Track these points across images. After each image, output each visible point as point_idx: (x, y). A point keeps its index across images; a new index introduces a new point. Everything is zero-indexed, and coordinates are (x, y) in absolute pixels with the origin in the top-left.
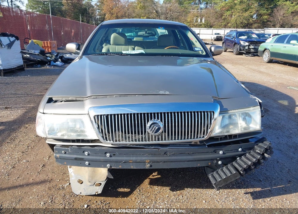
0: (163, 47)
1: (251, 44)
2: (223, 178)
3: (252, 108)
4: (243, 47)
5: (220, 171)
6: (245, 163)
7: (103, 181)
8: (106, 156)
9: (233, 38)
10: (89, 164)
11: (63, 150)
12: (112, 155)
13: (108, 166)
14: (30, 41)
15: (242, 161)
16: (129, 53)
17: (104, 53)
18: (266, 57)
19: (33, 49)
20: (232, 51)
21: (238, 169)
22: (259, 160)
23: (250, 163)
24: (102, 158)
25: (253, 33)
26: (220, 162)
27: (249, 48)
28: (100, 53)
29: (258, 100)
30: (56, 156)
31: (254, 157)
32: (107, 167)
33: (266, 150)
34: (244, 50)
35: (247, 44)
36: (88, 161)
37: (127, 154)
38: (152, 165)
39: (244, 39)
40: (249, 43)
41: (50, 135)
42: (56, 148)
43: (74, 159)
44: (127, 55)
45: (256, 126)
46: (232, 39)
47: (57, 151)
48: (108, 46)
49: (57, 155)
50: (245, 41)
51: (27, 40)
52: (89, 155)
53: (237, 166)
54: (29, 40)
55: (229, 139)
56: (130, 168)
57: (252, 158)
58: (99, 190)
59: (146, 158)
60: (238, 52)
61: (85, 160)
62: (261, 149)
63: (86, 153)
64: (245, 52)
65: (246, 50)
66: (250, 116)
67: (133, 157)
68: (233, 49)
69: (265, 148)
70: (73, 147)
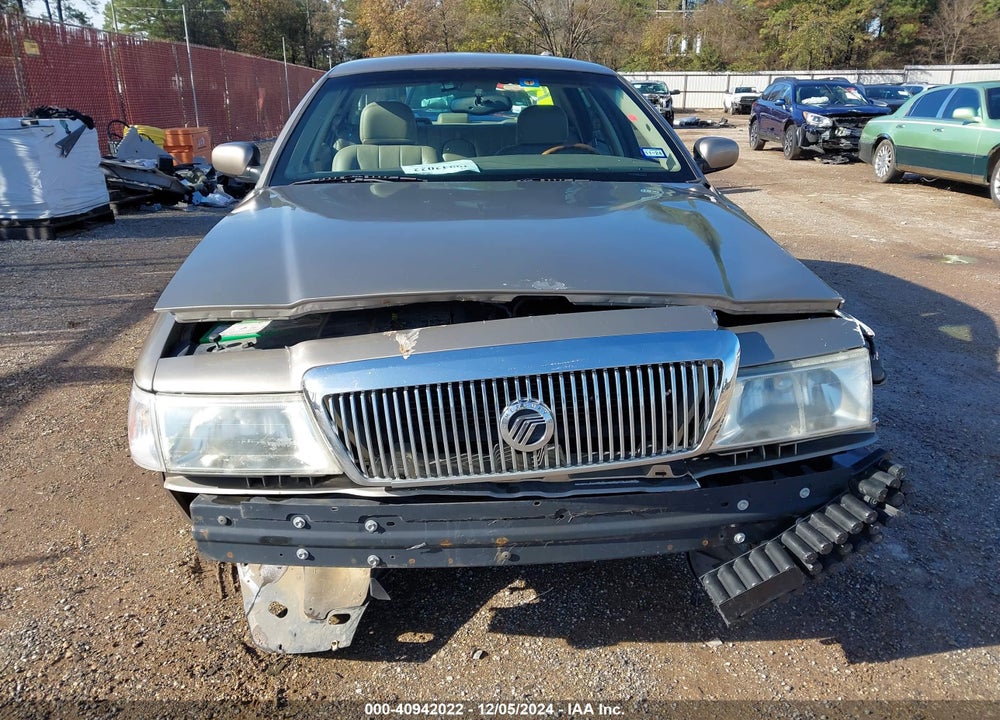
0: (536, 148)
1: (840, 122)
2: (749, 588)
3: (841, 357)
4: (812, 133)
5: (738, 562)
6: (821, 536)
7: (355, 608)
8: (363, 529)
9: (781, 105)
10: (310, 558)
11: (221, 511)
12: (384, 526)
13: (372, 562)
14: (126, 131)
15: (812, 528)
16: (427, 172)
17: (341, 173)
18: (883, 163)
19: (137, 154)
20: (780, 145)
21: (799, 556)
22: (866, 526)
23: (836, 535)
24: (351, 536)
25: (848, 86)
26: (739, 538)
27: (833, 136)
28: (326, 176)
29: (861, 328)
30: (197, 533)
31: (850, 516)
32: (367, 566)
33: (891, 493)
34: (816, 143)
35: (827, 122)
36: (306, 547)
37: (433, 521)
38: (519, 551)
39: (817, 106)
40: (834, 119)
41: (179, 463)
42: (198, 505)
43: (257, 541)
44: (419, 178)
45: (857, 414)
46: (778, 108)
47: (200, 518)
48: (352, 147)
49: (202, 531)
50: (821, 111)
51: (116, 125)
52: (307, 526)
53: (794, 546)
54: (122, 125)
55: (766, 460)
56: (444, 566)
57: (843, 518)
58: (344, 635)
59: (495, 531)
60: (798, 151)
61: (294, 543)
62: (874, 490)
63: (298, 521)
64: (821, 151)
65: (824, 141)
66: (835, 382)
67: (453, 528)
68: (783, 140)
69: (887, 487)
70: (253, 501)
